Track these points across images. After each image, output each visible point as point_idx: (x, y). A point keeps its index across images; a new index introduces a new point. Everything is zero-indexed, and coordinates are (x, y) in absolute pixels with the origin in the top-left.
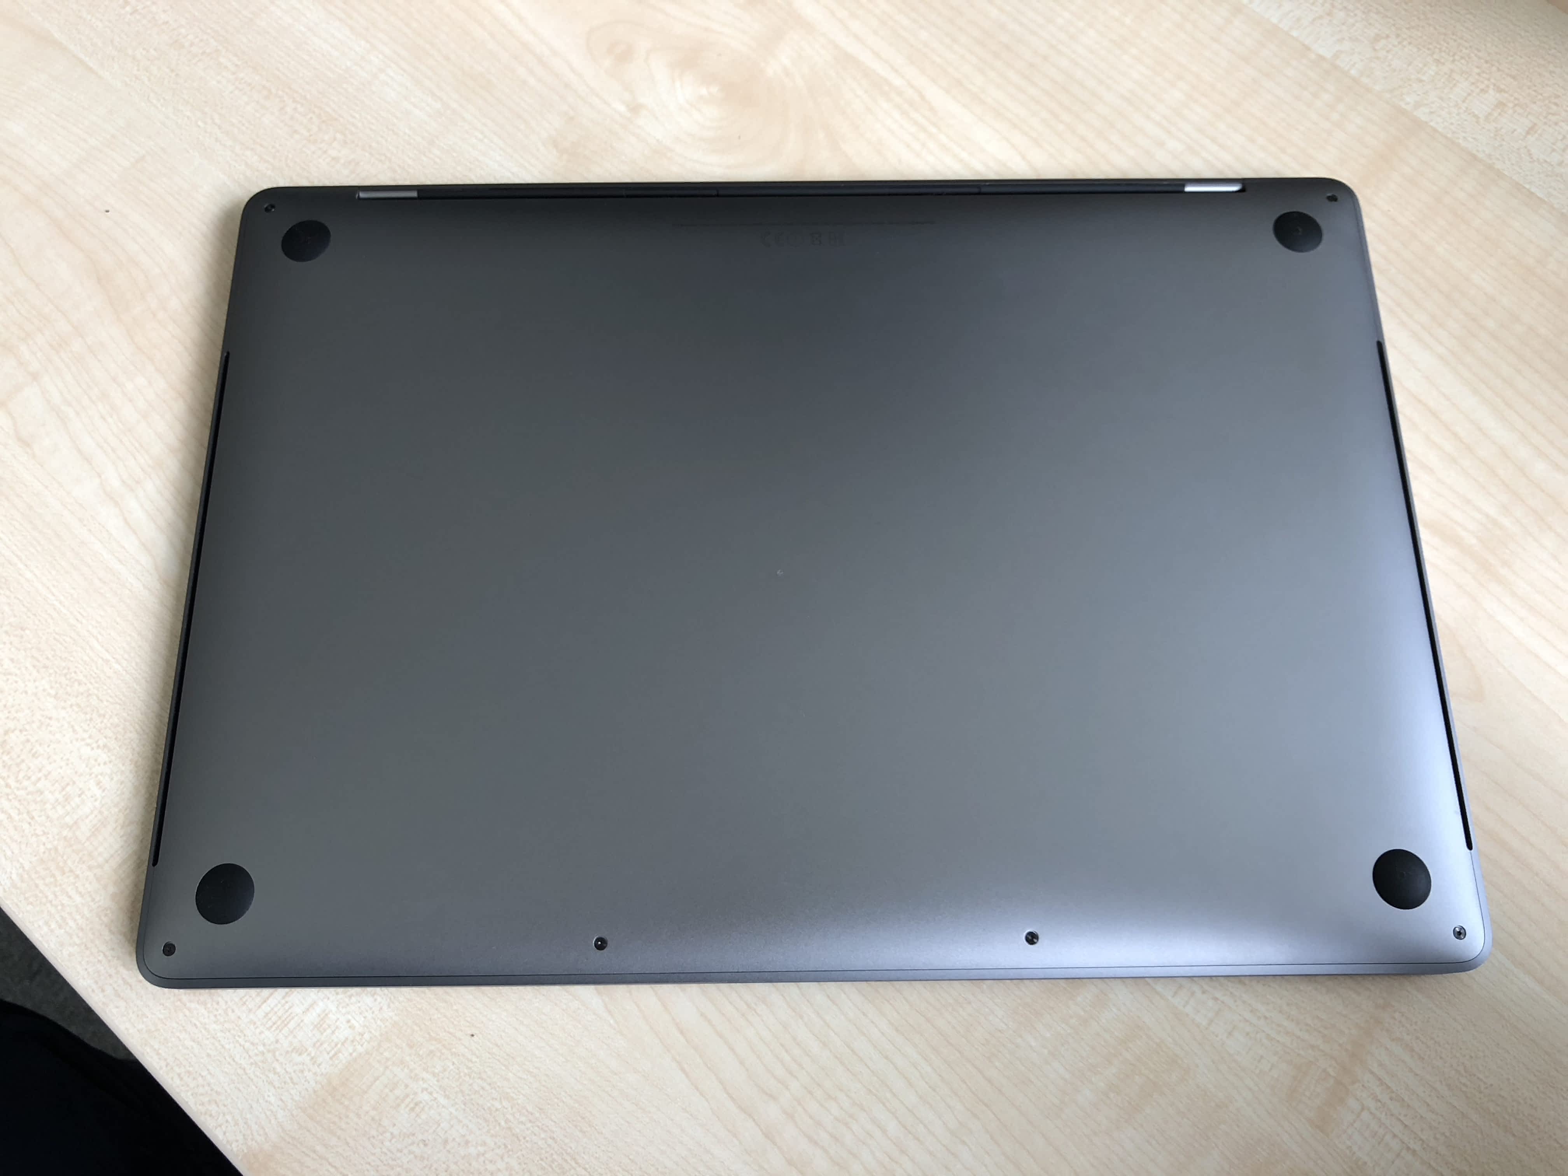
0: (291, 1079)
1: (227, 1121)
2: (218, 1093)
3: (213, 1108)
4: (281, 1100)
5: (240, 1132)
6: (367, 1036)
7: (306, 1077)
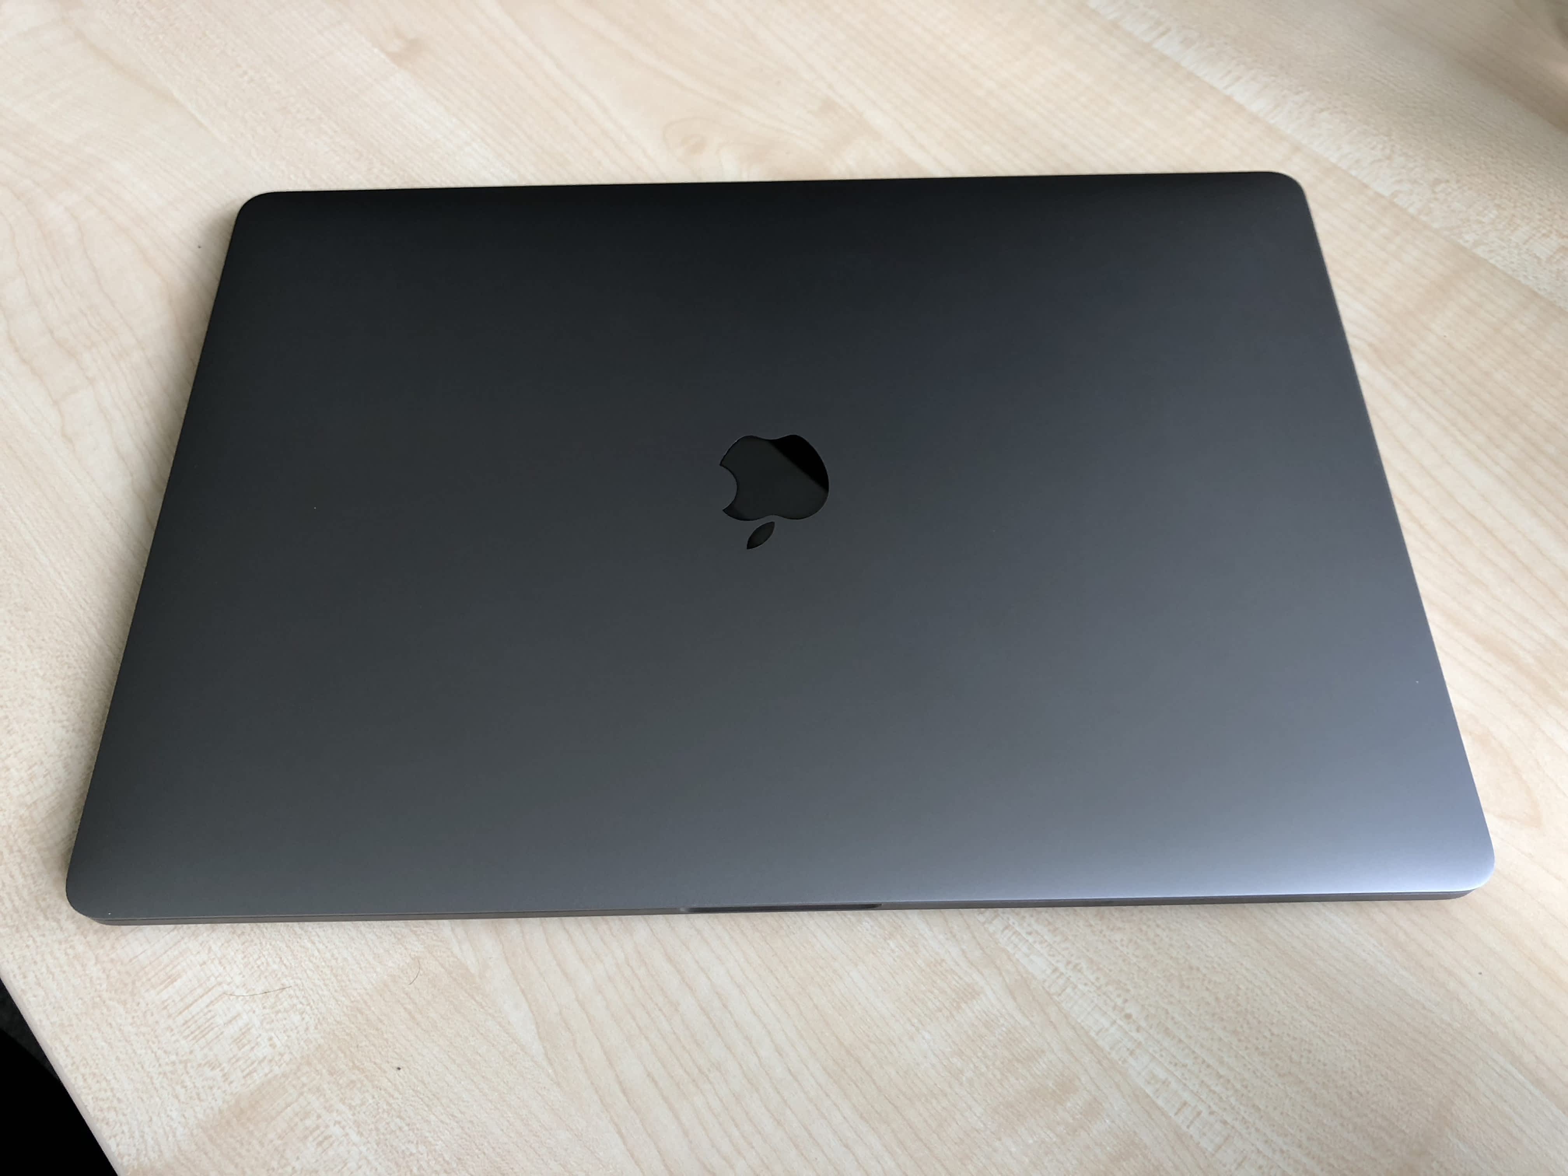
0: (198, 1094)
1: (123, 1132)
2: (119, 1100)
3: (111, 1116)
4: (184, 1116)
5: (135, 1145)
6: (287, 1057)
7: (214, 1095)
